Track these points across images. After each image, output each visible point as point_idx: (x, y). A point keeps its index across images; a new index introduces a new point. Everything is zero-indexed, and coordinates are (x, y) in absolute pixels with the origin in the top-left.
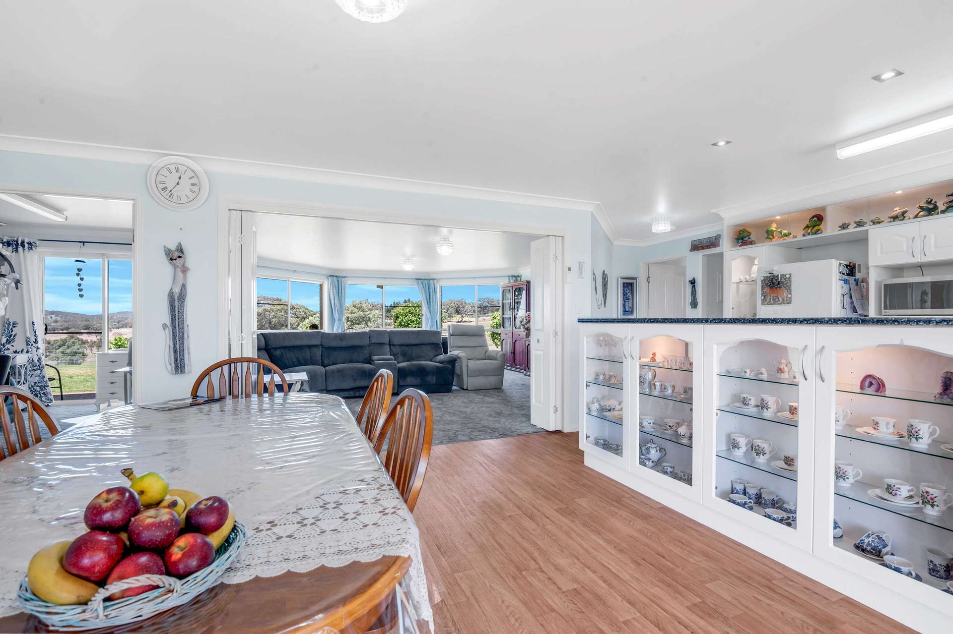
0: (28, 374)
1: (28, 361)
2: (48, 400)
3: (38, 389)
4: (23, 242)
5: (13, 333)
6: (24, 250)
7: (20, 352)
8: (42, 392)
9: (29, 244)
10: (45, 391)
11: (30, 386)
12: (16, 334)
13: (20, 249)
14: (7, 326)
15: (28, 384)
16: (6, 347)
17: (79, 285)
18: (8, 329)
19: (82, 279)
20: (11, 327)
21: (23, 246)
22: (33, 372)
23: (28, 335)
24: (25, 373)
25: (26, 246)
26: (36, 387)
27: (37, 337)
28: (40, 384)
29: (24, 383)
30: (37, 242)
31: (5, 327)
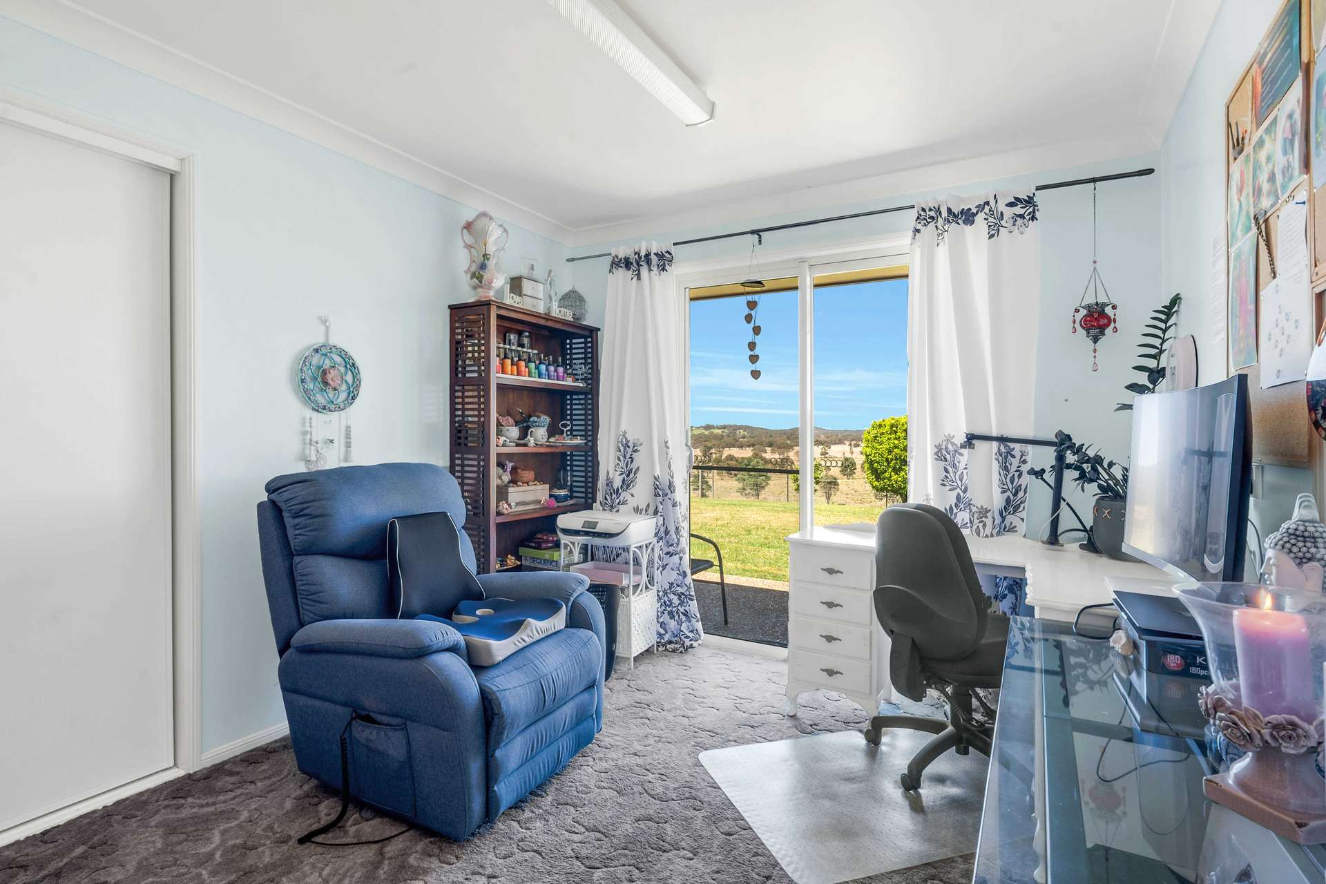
0: (656, 565)
1: (656, 535)
2: (692, 631)
3: (676, 601)
4: (648, 255)
5: (634, 466)
6: (650, 270)
7: (644, 512)
8: (682, 609)
9: (660, 256)
10: (687, 608)
11: (661, 594)
12: (638, 469)
13: (644, 271)
14: (622, 449)
15: (655, 588)
16: (621, 498)
17: (752, 346)
18: (625, 457)
19: (757, 330)
20: (629, 451)
21: (649, 262)
22: (666, 559)
23: (657, 472)
24: (651, 562)
25: (654, 259)
26: (671, 596)
27: (672, 478)
28: (680, 590)
29: (647, 588)
30: (673, 249)
31: (620, 451)
